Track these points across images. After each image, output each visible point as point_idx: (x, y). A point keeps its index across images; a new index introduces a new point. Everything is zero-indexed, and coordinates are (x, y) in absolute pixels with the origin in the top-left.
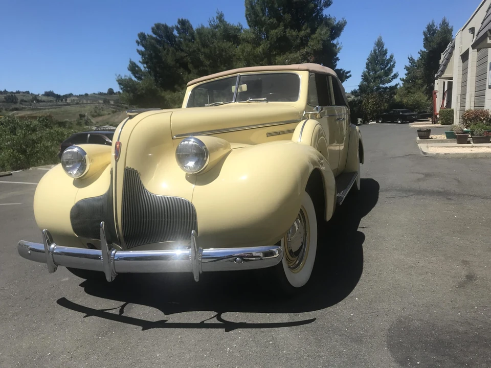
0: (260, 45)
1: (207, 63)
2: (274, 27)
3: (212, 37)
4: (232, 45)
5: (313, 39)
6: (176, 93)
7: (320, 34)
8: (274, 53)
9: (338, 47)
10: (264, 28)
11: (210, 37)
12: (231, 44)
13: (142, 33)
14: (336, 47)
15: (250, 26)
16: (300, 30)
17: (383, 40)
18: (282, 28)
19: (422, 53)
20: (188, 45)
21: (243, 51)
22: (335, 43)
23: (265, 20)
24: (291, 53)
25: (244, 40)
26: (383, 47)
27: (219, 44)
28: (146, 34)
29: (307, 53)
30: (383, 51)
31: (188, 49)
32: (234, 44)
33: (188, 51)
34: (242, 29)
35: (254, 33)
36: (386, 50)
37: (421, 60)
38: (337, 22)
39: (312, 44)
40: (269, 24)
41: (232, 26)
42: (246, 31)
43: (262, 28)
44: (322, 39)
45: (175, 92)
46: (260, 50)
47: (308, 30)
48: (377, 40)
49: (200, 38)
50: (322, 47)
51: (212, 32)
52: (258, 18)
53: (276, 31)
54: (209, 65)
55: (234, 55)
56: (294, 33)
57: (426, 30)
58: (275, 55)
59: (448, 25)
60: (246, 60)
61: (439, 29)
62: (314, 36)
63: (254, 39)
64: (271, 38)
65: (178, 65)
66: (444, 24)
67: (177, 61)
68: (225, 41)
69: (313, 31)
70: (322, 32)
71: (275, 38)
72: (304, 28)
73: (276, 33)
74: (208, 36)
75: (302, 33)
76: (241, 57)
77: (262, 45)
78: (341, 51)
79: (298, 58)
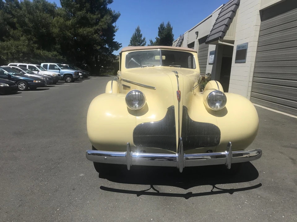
0: (70, 20)
1: (31, 25)
2: (80, 9)
3: (36, 8)
5: (102, 22)
6: (5, 43)
7: (106, 19)
8: (78, 26)
9: (116, 28)
10: (73, 9)
12: (48, 15)
14: (115, 28)
15: (63, 6)
16: (94, 15)
17: (140, 29)
18: (84, 11)
19: (157, 39)
20: (16, 11)
21: (58, 22)
22: (114, 26)
23: (73, 4)
24: (89, 27)
25: (58, 14)
26: (140, 33)
27: (41, 14)
29: (98, 29)
30: (140, 35)
31: (16, 13)
32: (51, 15)
33: (16, 15)
34: (56, 6)
35: (65, 11)
36: (141, 34)
37: (156, 42)
38: (115, 13)
39: (101, 24)
40: (75, 7)
41: (49, 4)
42: (59, 9)
44: (107, 22)
45: (4, 41)
46: (69, 23)
47: (99, 16)
48: (137, 28)
49: (27, 7)
50: (107, 27)
52: (68, 2)
53: (81, 13)
54: (32, 27)
55: (50, 23)
56: (92, 16)
57: (159, 26)
58: (78, 28)
59: (170, 26)
60: (60, 27)
61: (166, 27)
62: (102, 20)
64: (77, 17)
65: (6, 23)
66: (169, 25)
67: (5, 20)
69: (102, 17)
71: (80, 17)
72: (96, 13)
74: (33, 7)
75: (95, 17)
76: (56, 25)
77: (72, 20)
78: (117, 31)
79: (92, 31)
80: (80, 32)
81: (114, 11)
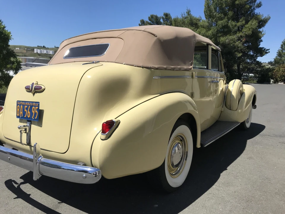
2: (221, 19)
3: (182, 23)
4: (194, 29)
5: (246, 28)
7: (252, 25)
8: (220, 35)
9: (263, 33)
10: (214, 20)
11: (181, 23)
13: (142, 20)
14: (261, 33)
15: (206, 18)
16: (238, 21)
18: (226, 20)
22: (261, 31)
23: (216, 14)
24: (230, 35)
25: (201, 26)
28: (145, 21)
29: (241, 36)
32: (195, 28)
34: (201, 19)
35: (208, 22)
38: (264, 17)
39: (245, 30)
40: (218, 17)
41: (195, 18)
42: (203, 21)
43: (213, 19)
44: (252, 28)
46: (210, 33)
47: (244, 22)
49: (175, 24)
50: (251, 33)
51: (183, 20)
52: (211, 13)
56: (234, 23)
58: (220, 36)
62: (247, 26)
63: (208, 26)
64: (219, 26)
68: (190, 26)
69: (247, 22)
70: (253, 23)
71: (221, 26)
72: (241, 20)
73: (222, 23)
74: (180, 23)
75: (239, 24)
77: (212, 30)
78: (264, 36)
79: (235, 39)
80: (221, 41)
81: (263, 15)
